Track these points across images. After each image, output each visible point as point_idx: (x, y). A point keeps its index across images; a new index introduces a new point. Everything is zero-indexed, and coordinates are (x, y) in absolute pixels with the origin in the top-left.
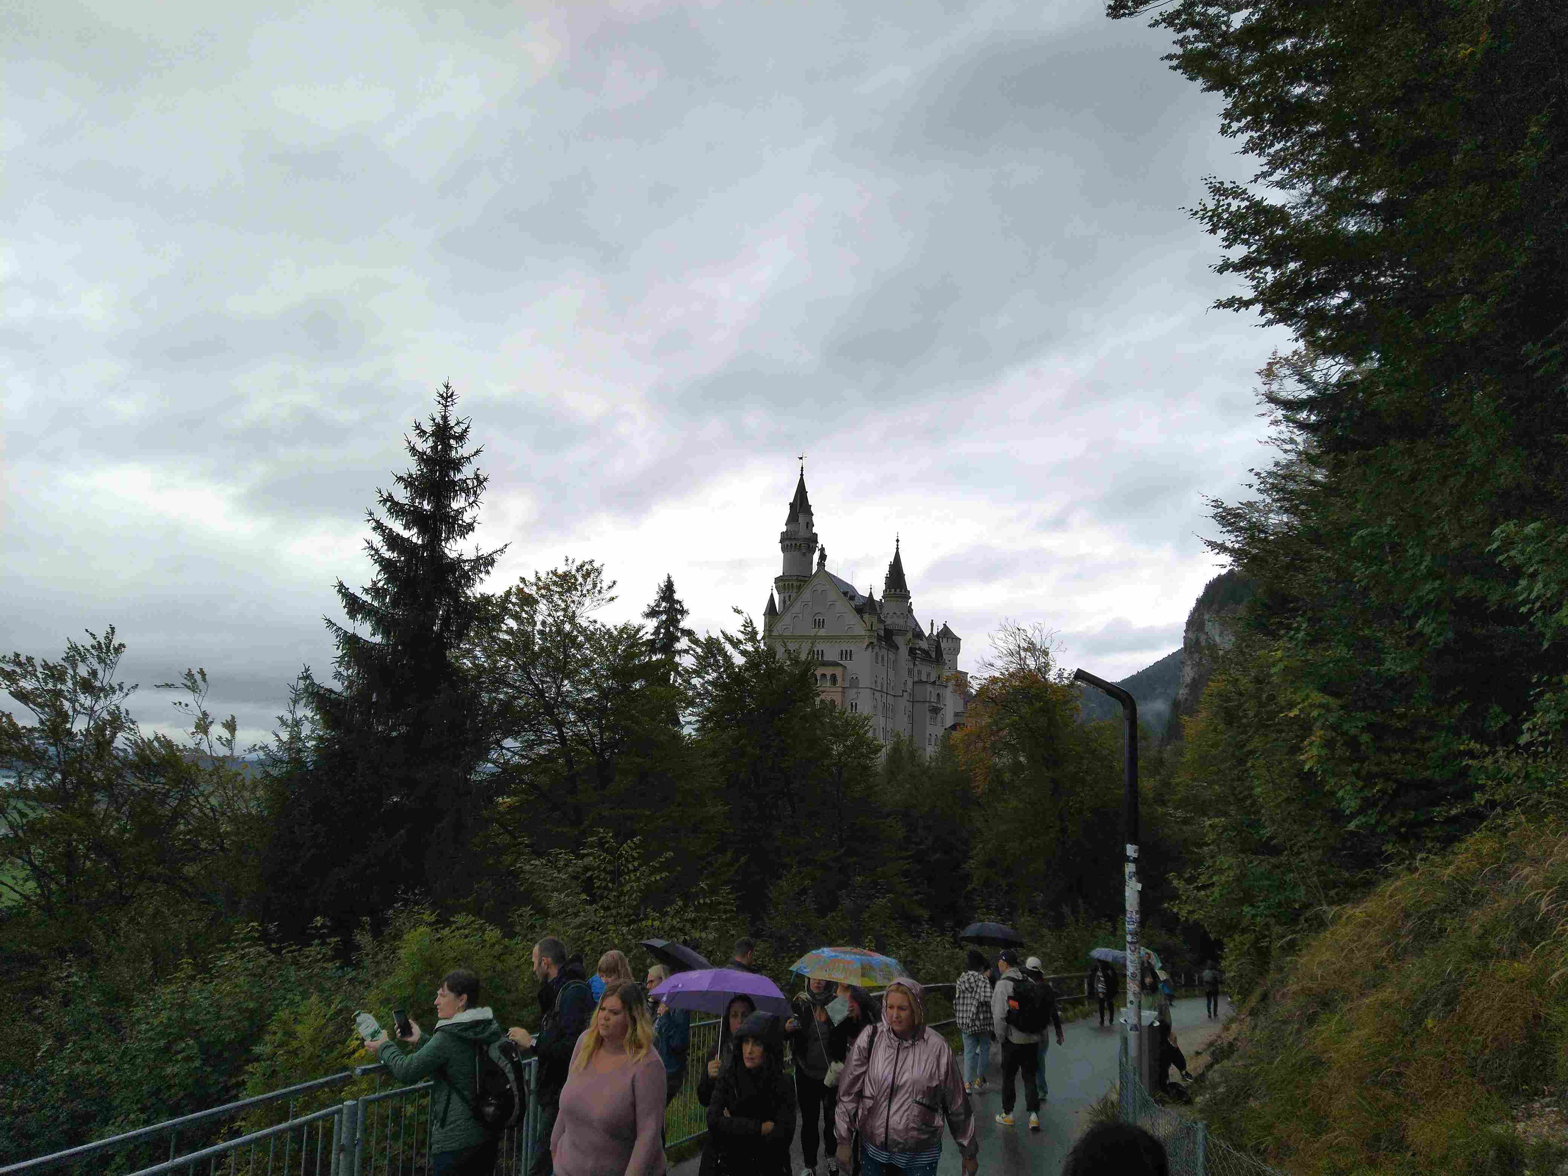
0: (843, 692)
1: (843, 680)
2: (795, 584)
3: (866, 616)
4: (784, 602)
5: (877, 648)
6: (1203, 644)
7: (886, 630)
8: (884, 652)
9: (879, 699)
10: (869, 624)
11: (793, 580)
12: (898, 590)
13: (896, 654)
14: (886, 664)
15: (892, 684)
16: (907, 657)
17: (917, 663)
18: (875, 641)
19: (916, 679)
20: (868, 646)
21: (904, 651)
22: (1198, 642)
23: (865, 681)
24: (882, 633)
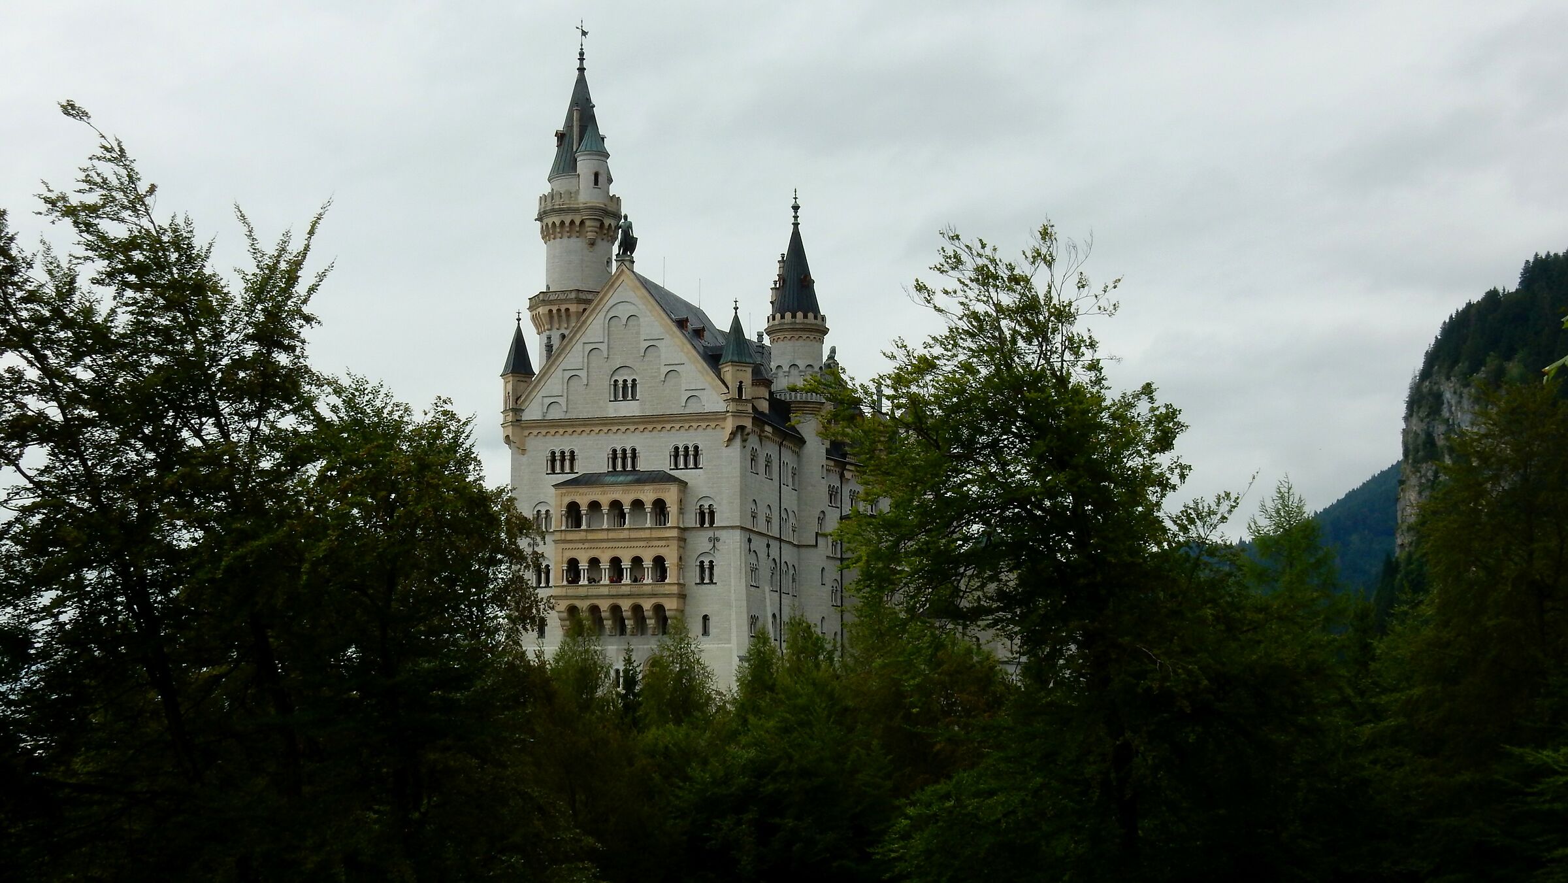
0: (682, 540)
1: (681, 511)
2: (573, 308)
3: (728, 371)
4: (549, 347)
5: (753, 441)
6: (1441, 442)
7: (773, 400)
8: (771, 449)
9: (762, 555)
10: (733, 386)
11: (566, 300)
12: (800, 315)
13: (798, 455)
14: (775, 476)
15: (792, 520)
16: (824, 462)
17: (848, 475)
18: (748, 423)
19: (847, 510)
20: (733, 435)
21: (816, 448)
22: (1430, 440)
23: (728, 513)
24: (764, 406)
